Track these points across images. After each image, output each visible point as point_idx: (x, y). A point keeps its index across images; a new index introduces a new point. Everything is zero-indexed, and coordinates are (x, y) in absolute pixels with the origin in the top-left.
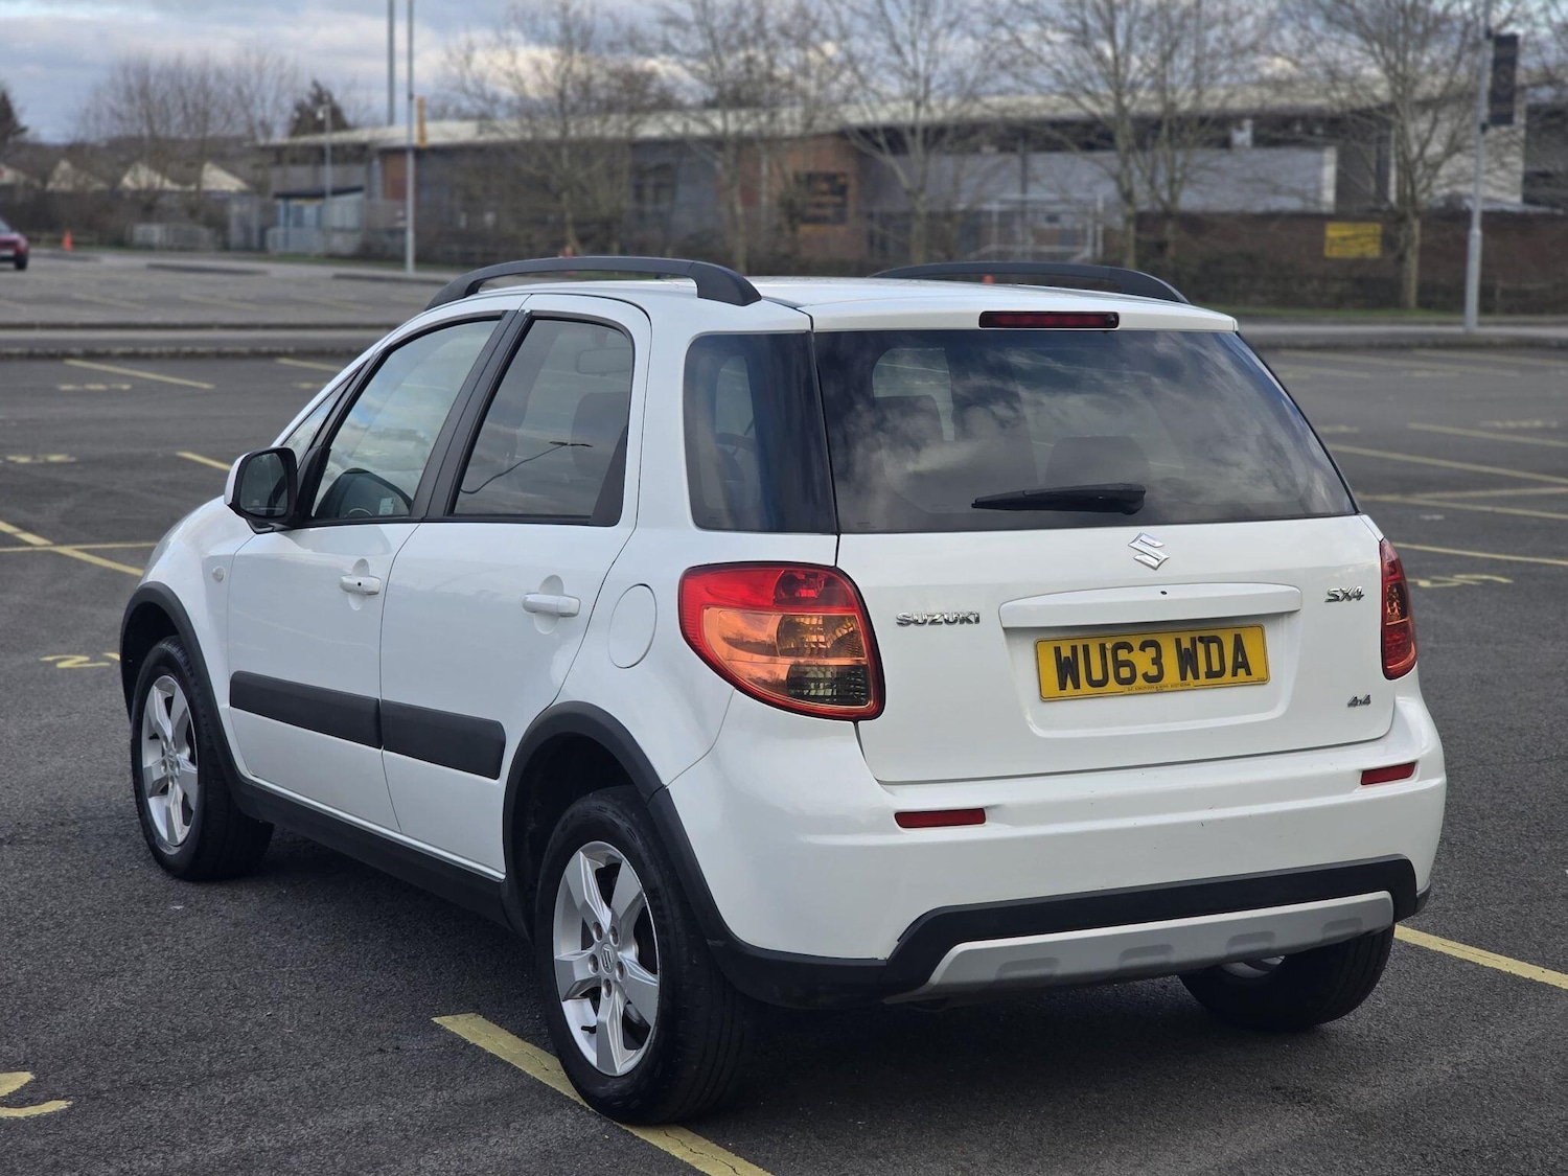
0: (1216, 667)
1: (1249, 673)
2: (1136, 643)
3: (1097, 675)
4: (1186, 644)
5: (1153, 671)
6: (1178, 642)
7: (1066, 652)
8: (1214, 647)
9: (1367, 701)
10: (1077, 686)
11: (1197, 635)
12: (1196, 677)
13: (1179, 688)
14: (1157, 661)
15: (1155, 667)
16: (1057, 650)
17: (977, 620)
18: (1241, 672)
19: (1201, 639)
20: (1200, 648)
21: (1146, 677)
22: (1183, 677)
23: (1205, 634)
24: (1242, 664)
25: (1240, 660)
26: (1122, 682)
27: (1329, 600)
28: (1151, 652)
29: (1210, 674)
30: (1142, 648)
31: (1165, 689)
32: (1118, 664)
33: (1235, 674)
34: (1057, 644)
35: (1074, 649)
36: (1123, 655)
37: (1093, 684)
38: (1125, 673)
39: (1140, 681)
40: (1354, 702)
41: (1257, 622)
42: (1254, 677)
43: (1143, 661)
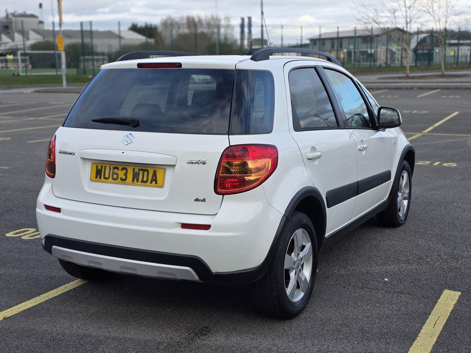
0: (145, 179)
1: (156, 183)
2: (120, 168)
3: (107, 176)
4: (136, 170)
5: (124, 177)
6: (134, 169)
7: (99, 168)
8: (146, 173)
9: (204, 200)
10: (100, 178)
11: (140, 168)
12: (138, 181)
13: (131, 184)
14: (126, 175)
15: (125, 176)
16: (97, 166)
17: (74, 154)
18: (154, 183)
19: (142, 170)
20: (141, 172)
21: (121, 179)
22: (133, 181)
23: (143, 168)
24: (155, 179)
25: (154, 178)
26: (113, 179)
27: (188, 163)
28: (124, 171)
29: (143, 181)
30: (122, 170)
31: (126, 184)
32: (114, 173)
33: (151, 183)
34: (97, 165)
35: (102, 167)
36: (116, 171)
37: (105, 178)
38: (115, 176)
39: (119, 180)
40: (197, 200)
41: (164, 167)
42: (158, 185)
43: (121, 174)
